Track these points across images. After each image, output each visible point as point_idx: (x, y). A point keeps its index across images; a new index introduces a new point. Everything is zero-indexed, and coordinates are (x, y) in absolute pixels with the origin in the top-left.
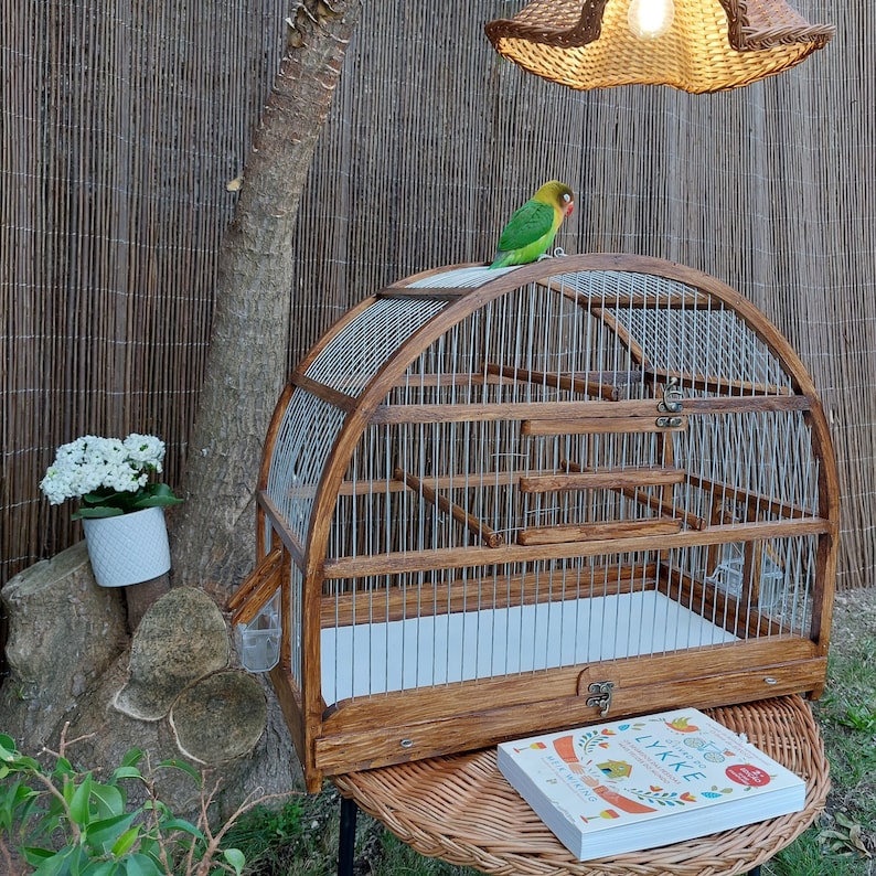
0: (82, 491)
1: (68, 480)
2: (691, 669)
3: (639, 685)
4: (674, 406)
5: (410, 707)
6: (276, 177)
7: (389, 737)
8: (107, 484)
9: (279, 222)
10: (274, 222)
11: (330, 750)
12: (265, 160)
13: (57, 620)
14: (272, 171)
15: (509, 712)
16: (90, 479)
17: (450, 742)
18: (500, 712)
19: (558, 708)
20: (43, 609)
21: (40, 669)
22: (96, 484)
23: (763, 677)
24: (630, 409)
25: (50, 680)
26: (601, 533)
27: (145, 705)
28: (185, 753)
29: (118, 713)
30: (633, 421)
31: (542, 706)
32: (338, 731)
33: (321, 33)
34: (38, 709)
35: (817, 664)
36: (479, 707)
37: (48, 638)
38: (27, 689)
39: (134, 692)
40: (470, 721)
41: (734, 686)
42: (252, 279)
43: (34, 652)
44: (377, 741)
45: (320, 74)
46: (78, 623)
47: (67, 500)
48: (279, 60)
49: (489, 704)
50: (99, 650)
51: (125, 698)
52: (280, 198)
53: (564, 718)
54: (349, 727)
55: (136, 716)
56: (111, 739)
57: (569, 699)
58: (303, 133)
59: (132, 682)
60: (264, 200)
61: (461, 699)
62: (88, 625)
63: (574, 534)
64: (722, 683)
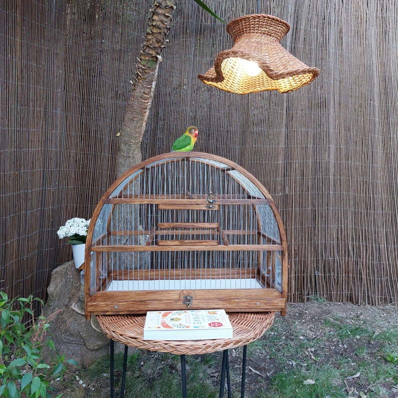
0: (70, 235)
1: (65, 231)
2: (225, 296)
3: (204, 299)
4: (212, 201)
5: (119, 296)
6: (129, 131)
7: (111, 304)
8: (78, 233)
9: (132, 146)
10: (130, 145)
11: (92, 306)
12: (126, 126)
13: (63, 279)
14: (128, 129)
15: (154, 302)
16: (73, 231)
17: (132, 309)
18: (150, 302)
19: (172, 303)
20: (59, 276)
21: (56, 295)
22: (74, 233)
23: (256, 302)
24: (195, 202)
25: (59, 299)
26: (187, 243)
27: (82, 309)
28: (94, 327)
29: (74, 310)
30: (197, 206)
31: (166, 302)
32: (95, 300)
33: (140, 85)
34: (54, 309)
35: (281, 301)
36: (143, 299)
37: (59, 285)
38: (52, 302)
39: (79, 304)
40: (140, 303)
41: (243, 304)
42: (124, 165)
43: (55, 289)
44: (107, 305)
45: (141, 97)
46: (69, 281)
47: (64, 238)
48: (129, 94)
49: (147, 299)
50: (75, 291)
51: (76, 306)
52: (131, 138)
53: (174, 307)
54: (99, 299)
55: (79, 312)
56: (71, 319)
57: (176, 301)
58: (137, 116)
59: (79, 300)
60: (126, 139)
61: (137, 296)
62: (73, 282)
63: (176, 243)
64: (238, 303)
